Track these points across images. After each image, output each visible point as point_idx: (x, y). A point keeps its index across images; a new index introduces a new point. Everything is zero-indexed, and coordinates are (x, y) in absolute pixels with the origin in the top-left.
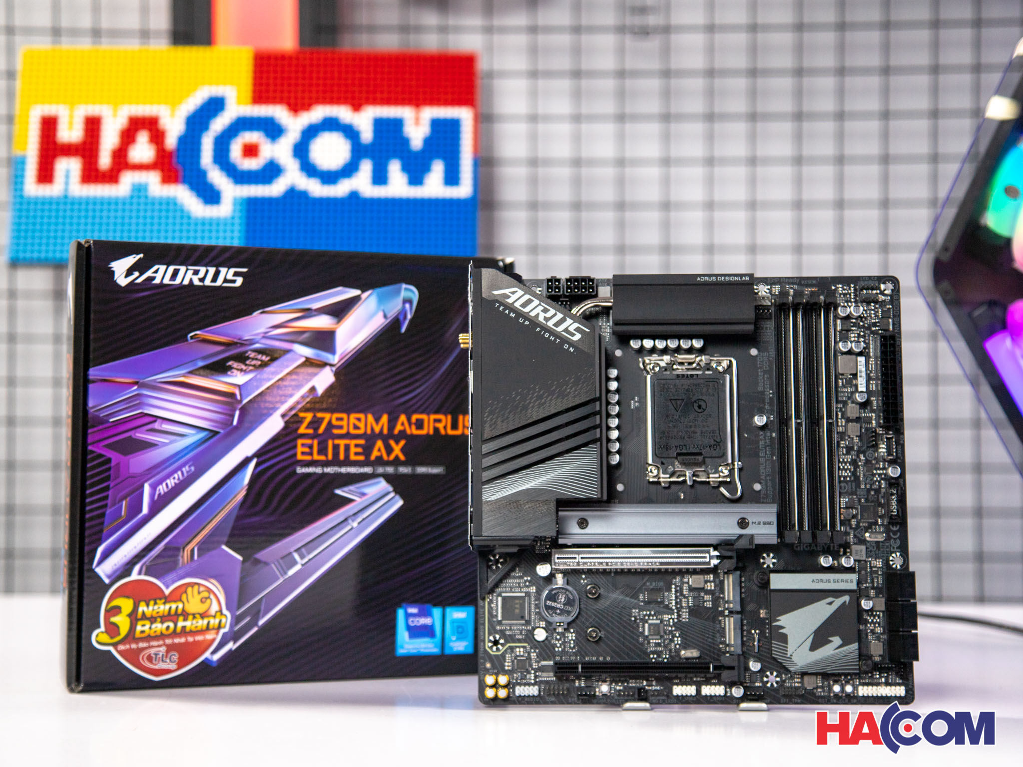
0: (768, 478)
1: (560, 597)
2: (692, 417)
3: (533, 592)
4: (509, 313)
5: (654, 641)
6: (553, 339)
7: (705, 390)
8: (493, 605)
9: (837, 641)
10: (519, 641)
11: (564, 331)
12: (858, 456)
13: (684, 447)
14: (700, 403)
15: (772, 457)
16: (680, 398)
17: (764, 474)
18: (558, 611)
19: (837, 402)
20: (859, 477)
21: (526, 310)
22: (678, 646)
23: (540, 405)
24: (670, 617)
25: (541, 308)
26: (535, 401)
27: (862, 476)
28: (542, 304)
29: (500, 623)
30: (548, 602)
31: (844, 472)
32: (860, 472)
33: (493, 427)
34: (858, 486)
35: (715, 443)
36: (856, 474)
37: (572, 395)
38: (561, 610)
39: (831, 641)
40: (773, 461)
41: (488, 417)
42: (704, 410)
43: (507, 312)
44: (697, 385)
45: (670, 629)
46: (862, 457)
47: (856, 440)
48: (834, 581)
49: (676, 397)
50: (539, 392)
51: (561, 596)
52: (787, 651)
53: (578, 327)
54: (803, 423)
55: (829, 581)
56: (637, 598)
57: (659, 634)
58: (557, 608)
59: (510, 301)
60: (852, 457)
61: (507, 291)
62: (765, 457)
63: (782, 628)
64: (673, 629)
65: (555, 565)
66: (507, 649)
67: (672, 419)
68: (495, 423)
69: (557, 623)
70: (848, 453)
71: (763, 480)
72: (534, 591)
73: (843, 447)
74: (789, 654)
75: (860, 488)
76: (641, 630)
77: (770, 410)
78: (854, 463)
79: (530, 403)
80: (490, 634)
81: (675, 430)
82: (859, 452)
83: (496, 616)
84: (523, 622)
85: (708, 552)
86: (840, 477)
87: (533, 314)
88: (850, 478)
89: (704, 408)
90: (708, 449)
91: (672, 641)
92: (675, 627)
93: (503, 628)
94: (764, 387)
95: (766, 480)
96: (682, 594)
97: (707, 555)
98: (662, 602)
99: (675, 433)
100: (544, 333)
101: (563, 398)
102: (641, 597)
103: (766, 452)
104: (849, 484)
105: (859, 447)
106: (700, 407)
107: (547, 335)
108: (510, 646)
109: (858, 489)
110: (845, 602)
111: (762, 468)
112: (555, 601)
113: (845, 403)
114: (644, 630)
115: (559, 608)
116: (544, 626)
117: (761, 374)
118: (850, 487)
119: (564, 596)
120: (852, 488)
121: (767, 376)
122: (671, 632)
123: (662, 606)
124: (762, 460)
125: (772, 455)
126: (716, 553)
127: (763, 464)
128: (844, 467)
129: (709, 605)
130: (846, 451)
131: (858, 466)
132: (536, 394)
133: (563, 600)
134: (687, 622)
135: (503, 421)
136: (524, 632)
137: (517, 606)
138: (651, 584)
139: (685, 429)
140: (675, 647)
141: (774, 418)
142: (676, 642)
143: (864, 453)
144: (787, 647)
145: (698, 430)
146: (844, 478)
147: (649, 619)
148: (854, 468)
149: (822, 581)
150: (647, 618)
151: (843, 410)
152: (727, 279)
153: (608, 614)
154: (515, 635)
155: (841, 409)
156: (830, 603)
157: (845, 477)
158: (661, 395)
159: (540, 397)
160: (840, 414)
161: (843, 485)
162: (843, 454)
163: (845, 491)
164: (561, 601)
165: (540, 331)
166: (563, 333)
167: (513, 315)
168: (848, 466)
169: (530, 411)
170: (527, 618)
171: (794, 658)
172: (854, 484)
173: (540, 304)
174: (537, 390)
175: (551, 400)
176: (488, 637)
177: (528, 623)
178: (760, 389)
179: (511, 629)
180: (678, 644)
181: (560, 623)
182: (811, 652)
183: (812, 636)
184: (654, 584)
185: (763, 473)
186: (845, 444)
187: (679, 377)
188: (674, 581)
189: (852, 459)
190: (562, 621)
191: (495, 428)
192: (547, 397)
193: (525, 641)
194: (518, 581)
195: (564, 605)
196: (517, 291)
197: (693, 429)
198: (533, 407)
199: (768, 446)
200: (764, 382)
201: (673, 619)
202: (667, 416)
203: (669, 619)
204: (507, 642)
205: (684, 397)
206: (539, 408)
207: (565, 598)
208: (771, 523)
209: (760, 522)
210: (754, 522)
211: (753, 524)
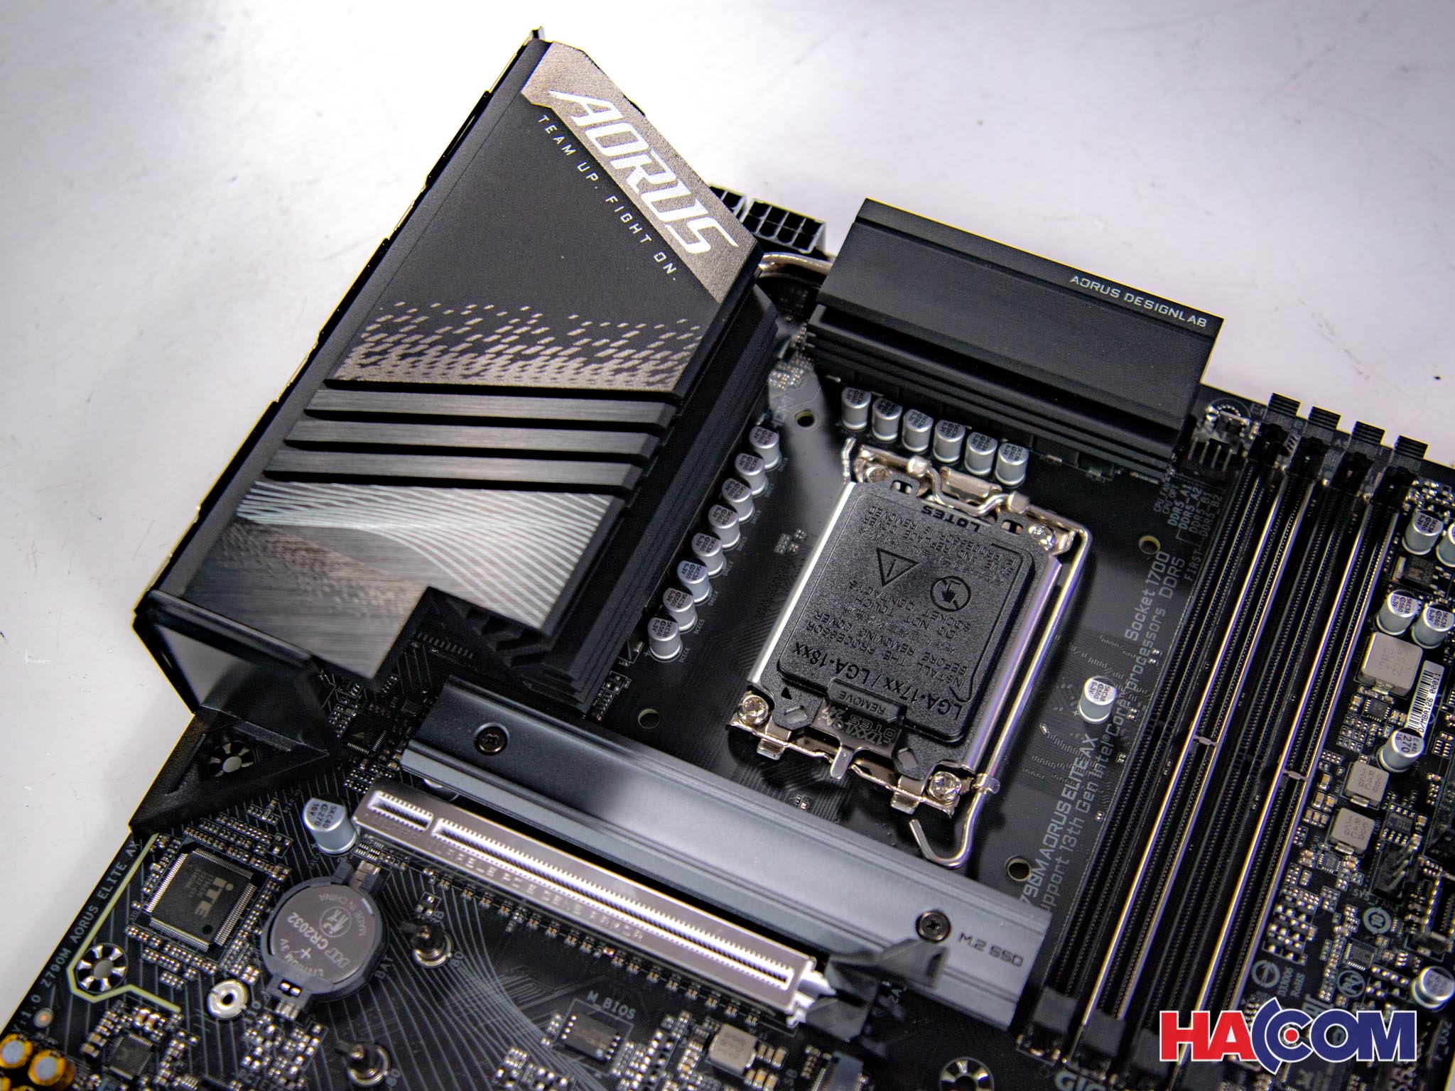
0: (1060, 861)
1: (332, 918)
2: (916, 611)
3: (275, 880)
4: (564, 144)
6: (637, 230)
7: (981, 562)
8: (155, 866)
10: (164, 991)
11: (672, 223)
12: (1340, 908)
13: (862, 674)
14: (953, 587)
16: (908, 556)
17: (1054, 846)
18: (306, 953)
19: (1331, 745)
20: (1323, 965)
21: (608, 152)
23: (518, 357)
25: (645, 160)
26: (512, 344)
27: (1333, 964)
28: (653, 153)
29: (143, 920)
30: (294, 915)
31: (1284, 932)
32: (1329, 955)
33: (373, 359)
34: (1313, 987)
35: (951, 697)
36: (1319, 953)
37: (612, 365)
38: (315, 951)
40: (1090, 824)
41: (373, 333)
42: (958, 609)
43: (560, 140)
44: (967, 545)
46: (1350, 912)
47: (1351, 864)
49: (898, 551)
50: (535, 327)
51: (336, 914)
53: (714, 229)
54: (1215, 752)
56: (543, 1021)
58: (306, 943)
59: (580, 122)
60: (1322, 902)
61: (584, 102)
62: (1073, 803)
65: (361, 814)
66: (119, 997)
67: (861, 596)
68: (384, 352)
69: (285, 981)
70: (1314, 888)
71: (1044, 858)
72: (280, 875)
73: (1304, 867)
75: (1315, 995)
77: (1134, 694)
78: (1322, 920)
79: (497, 342)
80: (100, 938)
81: (859, 625)
82: (1345, 899)
83: (148, 898)
84: (204, 945)
85: (793, 965)
86: (1265, 938)
87: (618, 165)
88: (1297, 957)
89: (960, 604)
90: (924, 703)
93: (144, 937)
94: (1142, 634)
95: (1053, 863)
96: (673, 1067)
97: (789, 973)
98: (606, 1064)
99: (853, 632)
100: (621, 213)
101: (586, 364)
102: (555, 1023)
103: (1080, 793)
104: (1289, 971)
105: (1352, 885)
106: (948, 596)
107: (627, 218)
108: (130, 993)
109: (1308, 997)
111: (1054, 826)
112: (311, 922)
113: (1350, 758)
115: (314, 947)
116: (252, 980)
117: (1146, 601)
118: (1285, 982)
119: (344, 920)
120: (1291, 987)
121: (1160, 611)
123: (600, 1075)
124: (1062, 808)
125: (1097, 806)
126: (818, 981)
127: (1060, 819)
128: (1288, 919)
130: (1311, 881)
131: (1332, 936)
132: (525, 329)
133: (336, 928)
135: (403, 357)
136: (190, 973)
137: (213, 895)
138: (600, 1001)
139: (886, 632)
141: (1139, 716)
143: (1361, 907)
145: (919, 650)
146: (1278, 950)
148: (1317, 936)
150: (540, 1087)
151: (1340, 771)
152: (1149, 305)
154: (162, 970)
155: (1333, 768)
157: (1283, 949)
158: (861, 530)
159: (528, 340)
160: (1327, 779)
161: (1269, 966)
162: (1299, 885)
163: (1268, 985)
164: (328, 930)
165: (616, 205)
166: (669, 227)
167: (568, 150)
168: (1301, 922)
169: (483, 360)
170: (221, 939)
172: (1300, 978)
173: (648, 152)
174: (533, 321)
175: (554, 356)
176: (91, 945)
177: (215, 952)
178: (1131, 635)
179: (160, 950)
181: (293, 986)
184: (609, 1003)
185: (1050, 841)
186: (1316, 861)
187: (930, 513)
188: (669, 1018)
189: (1320, 909)
190: (299, 983)
191: (374, 364)
192: (547, 346)
193: (178, 998)
194: (255, 833)
195: (333, 943)
196: (607, 109)
197: (906, 640)
198: (499, 354)
199: (1093, 779)
200: (1146, 624)
202: (852, 585)
204: (131, 978)
205: (918, 555)
206: (513, 361)
207: (346, 924)
208: (1017, 960)
209: (985, 944)
210: (967, 935)
211: (963, 940)
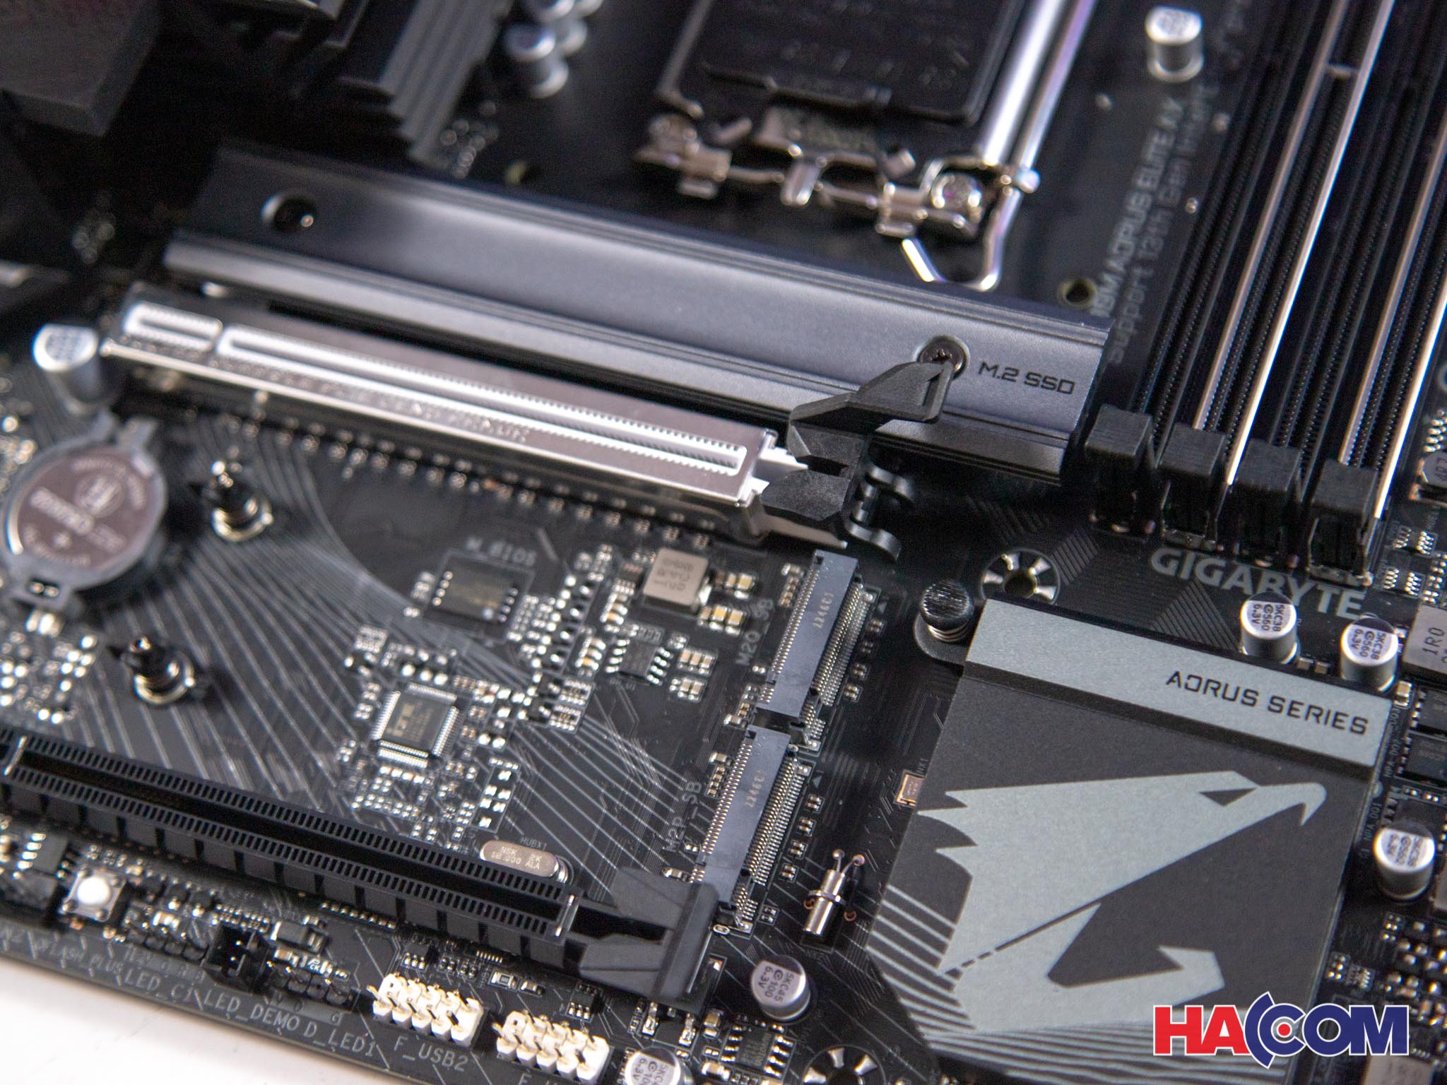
0: (1138, 272)
1: (94, 491)
5: (397, 773)
9: (1198, 969)
15: (1183, 201)
17: (1130, 253)
18: (62, 541)
22: (485, 823)
24: (504, 694)
38: (76, 537)
39: (1170, 965)
40: (1178, 214)
45: (484, 740)
48: (1275, 704)
51: (99, 485)
52: (941, 947)
54: (1360, 86)
55: (1250, 698)
56: (405, 586)
57: (424, 745)
62: (1154, 193)
63: (961, 840)
64: (499, 743)
69: (34, 581)
71: (1115, 273)
74: (947, 962)
76: (363, 712)
85: (750, 445)
91: (469, 792)
92: (509, 736)
95: (1128, 276)
96: (593, 620)
97: (741, 454)
98: (497, 628)
103: (1164, 178)
110: (1299, 809)
111: (1129, 228)
114: (375, 716)
115: (71, 530)
119: (111, 489)
122: (483, 754)
123: (490, 643)
124: (1140, 202)
125: (1186, 194)
127: (1137, 216)
129: (687, 689)
133: (101, 503)
134: (565, 734)
138: (484, 548)
140: (476, 821)
142: (485, 803)
144: (948, 932)
147: (415, 678)
149: (1215, 687)
150: (408, 670)
153: (259, 618)
156: (1223, 798)
164: (89, 506)
171: (960, 989)
180: (488, 813)
181: (47, 584)
182: (1052, 986)
183: (1085, 916)
184: (497, 549)
185: (1121, 248)
188: (585, 557)
190: (58, 578)
199: (1182, 157)
201: (515, 707)
203: (500, 704)
207: (114, 496)
208: (1066, 387)
209: (1017, 372)
210: (990, 364)
211: (985, 371)
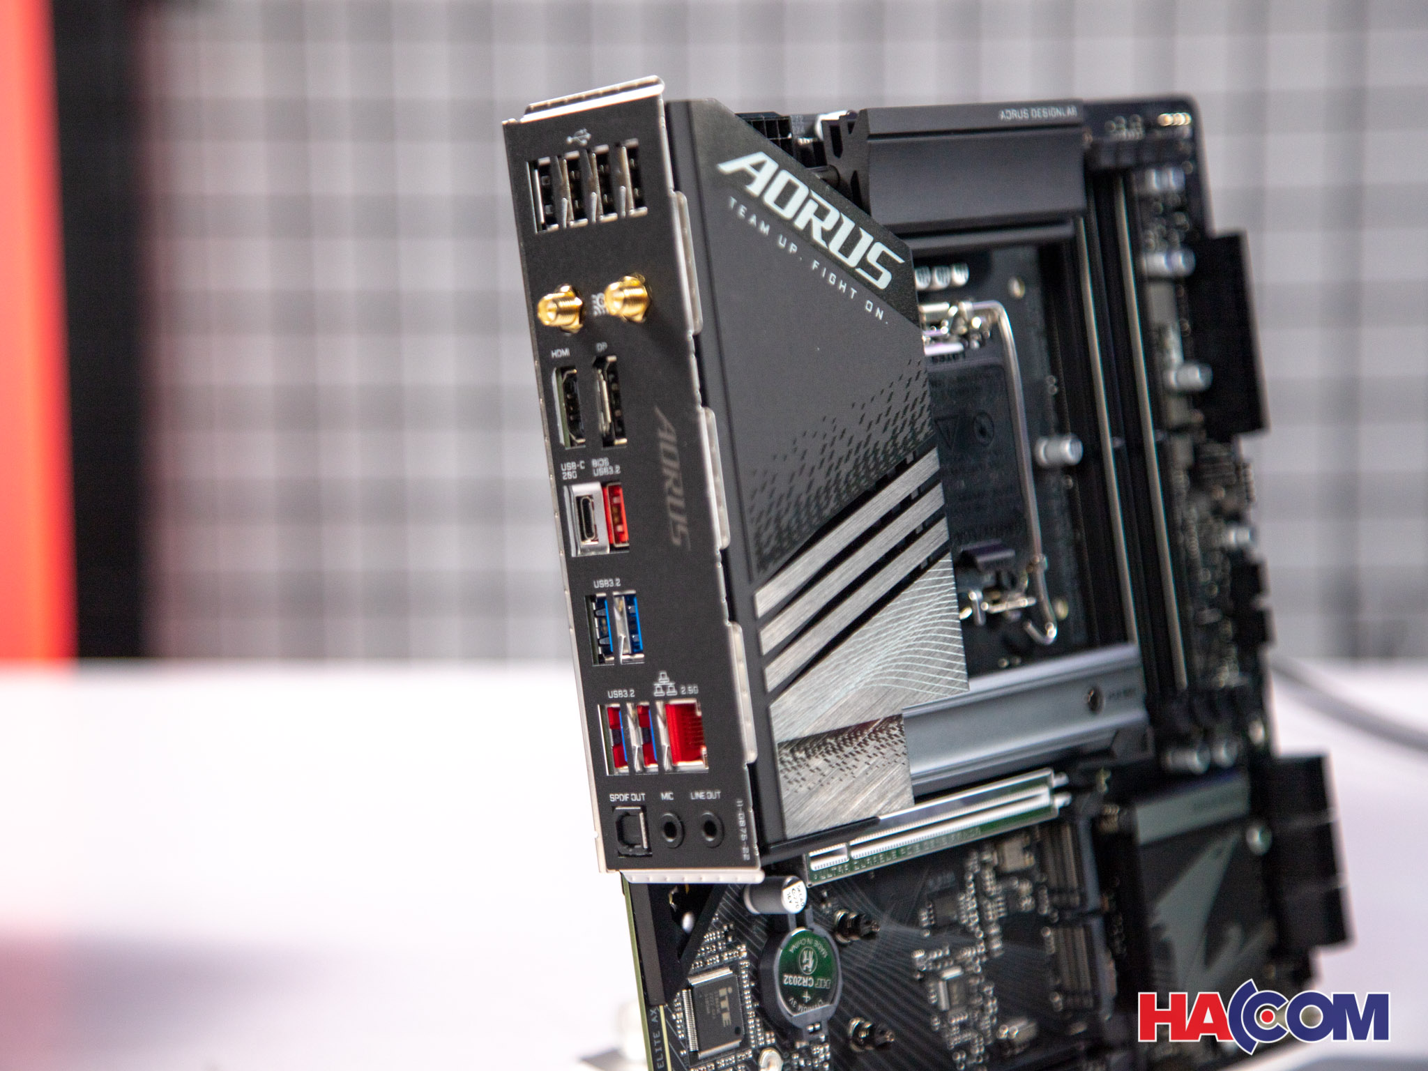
1: (805, 960)
3: (744, 959)
4: (758, 223)
5: (958, 1020)
6: (844, 287)
8: (674, 1015)
9: (1234, 933)
11: (858, 263)
13: (972, 535)
14: (982, 422)
17: (1069, 577)
18: (806, 996)
21: (786, 211)
22: (995, 1020)
24: (974, 953)
25: (813, 207)
28: (816, 196)
29: (694, 1059)
30: (786, 976)
35: (1016, 516)
38: (810, 990)
43: (753, 219)
45: (978, 981)
51: (805, 954)
53: (884, 254)
56: (914, 921)
58: (803, 989)
59: (754, 188)
61: (746, 163)
62: (1065, 537)
63: (1164, 929)
64: (983, 980)
65: (811, 879)
69: (808, 1026)
72: (745, 954)
76: (933, 999)
83: (688, 1041)
84: (736, 1042)
85: (1043, 782)
87: (799, 222)
89: (990, 434)
91: (983, 1010)
92: (985, 974)
94: (1043, 370)
97: (1044, 789)
98: (958, 921)
100: (827, 274)
102: (924, 917)
106: (983, 432)
107: (832, 277)
111: (1064, 563)
112: (797, 972)
114: (938, 999)
116: (775, 1040)
117: (1035, 339)
119: (811, 954)
122: (980, 988)
123: (958, 931)
124: (1062, 544)
126: (1057, 781)
127: (1064, 555)
129: (1029, 906)
133: (810, 965)
134: (1001, 958)
137: (723, 1004)
138: (936, 883)
140: (991, 1022)
142: (991, 1011)
144: (1174, 973)
145: (988, 490)
147: (943, 969)
150: (939, 966)
152: (1045, 113)
156: (1219, 855)
164: (807, 970)
165: (820, 269)
166: (857, 269)
167: (765, 228)
173: (811, 198)
177: (745, 1042)
178: (1039, 374)
180: (994, 1014)
183: (1205, 937)
184: (939, 879)
187: (937, 360)
195: (815, 975)
196: (765, 162)
199: (1066, 510)
200: (1042, 360)
201: (980, 957)
203: (974, 959)
207: (814, 958)
209: (1120, 693)
